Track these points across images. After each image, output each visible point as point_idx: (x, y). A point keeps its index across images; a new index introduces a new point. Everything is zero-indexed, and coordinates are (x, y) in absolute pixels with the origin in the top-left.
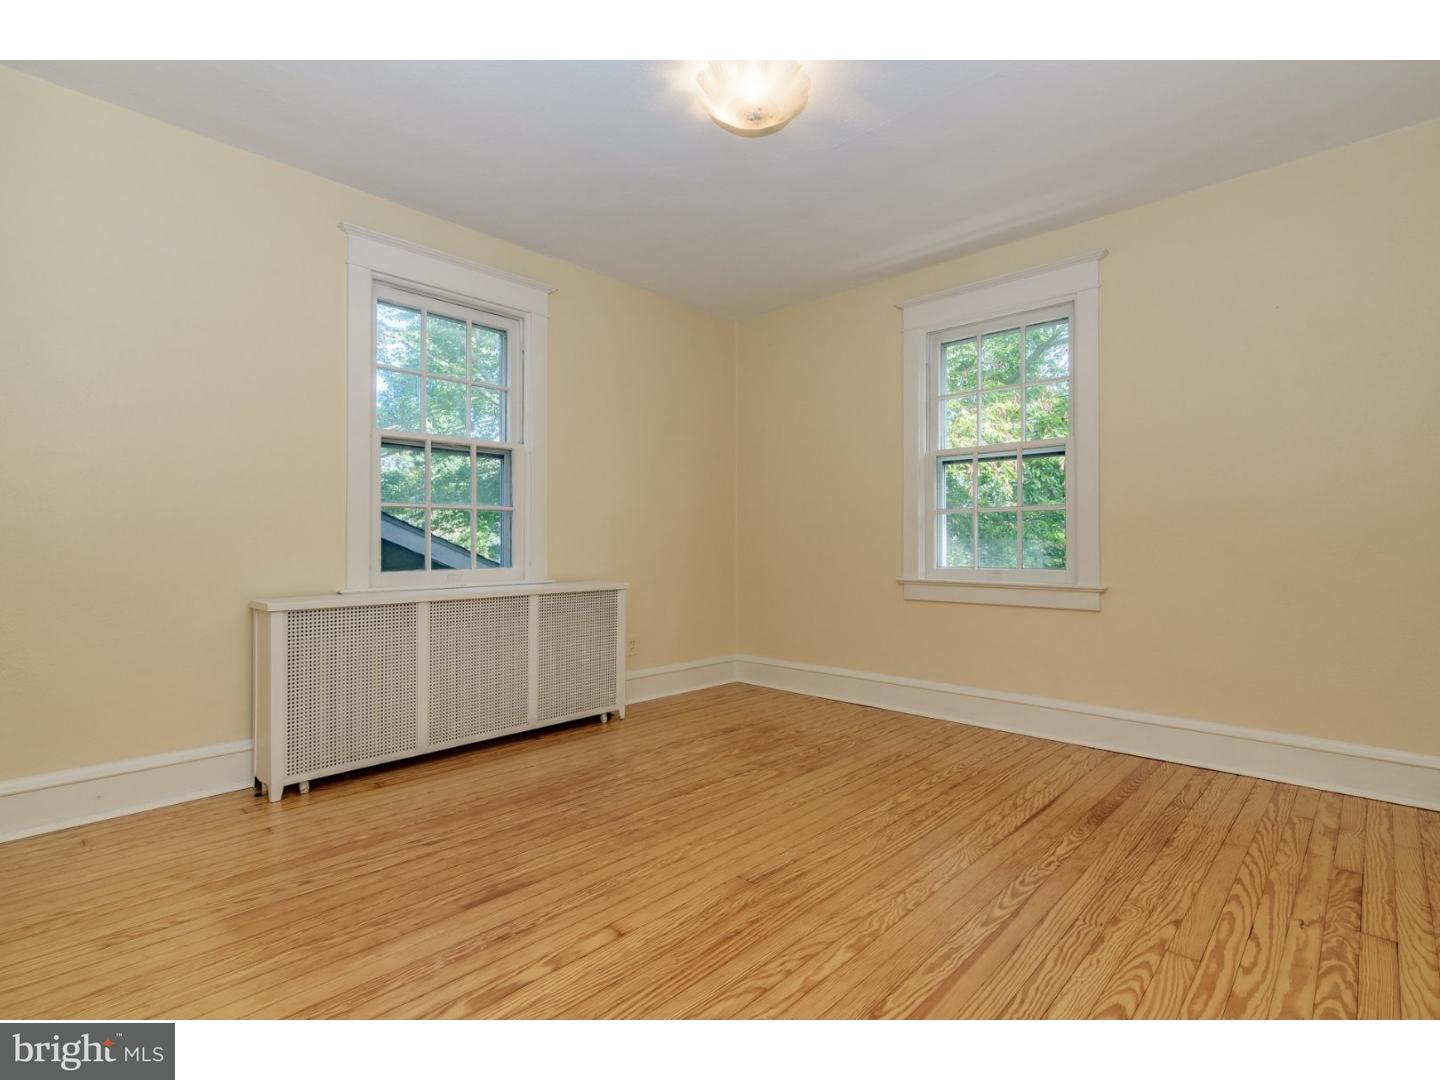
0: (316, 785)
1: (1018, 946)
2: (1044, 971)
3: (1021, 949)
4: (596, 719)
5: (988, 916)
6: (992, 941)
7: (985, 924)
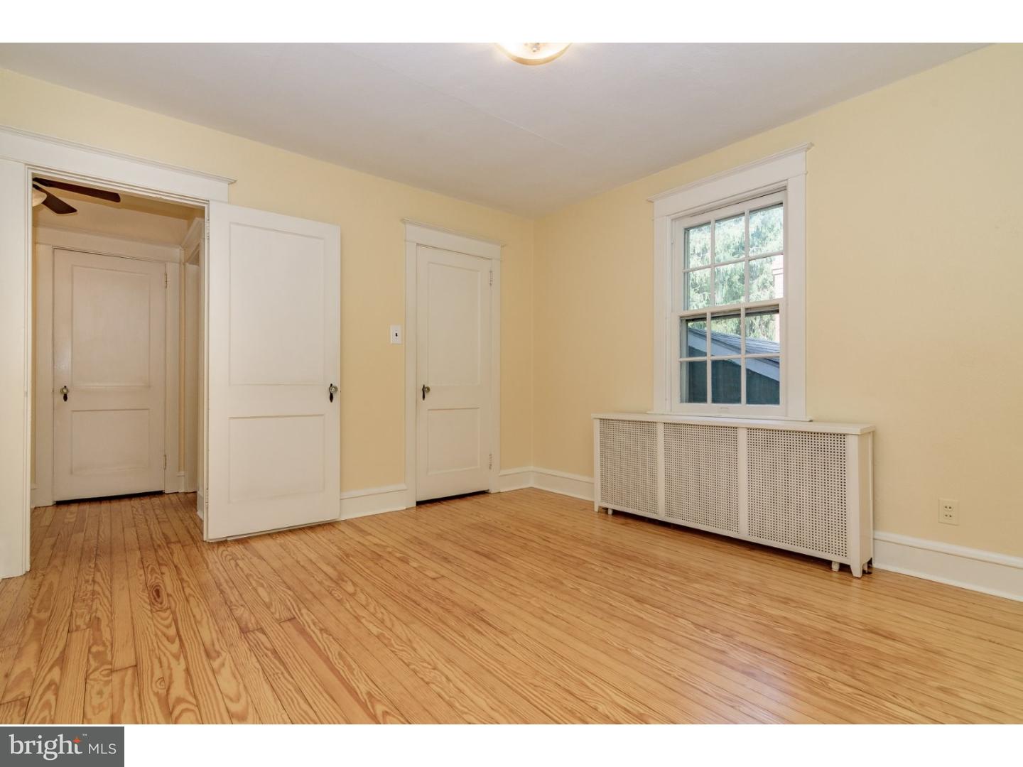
0: (616, 513)
1: (334, 700)
2: (302, 702)
3: (331, 701)
4: (827, 564)
5: (378, 701)
6: (349, 692)
7: (369, 694)
